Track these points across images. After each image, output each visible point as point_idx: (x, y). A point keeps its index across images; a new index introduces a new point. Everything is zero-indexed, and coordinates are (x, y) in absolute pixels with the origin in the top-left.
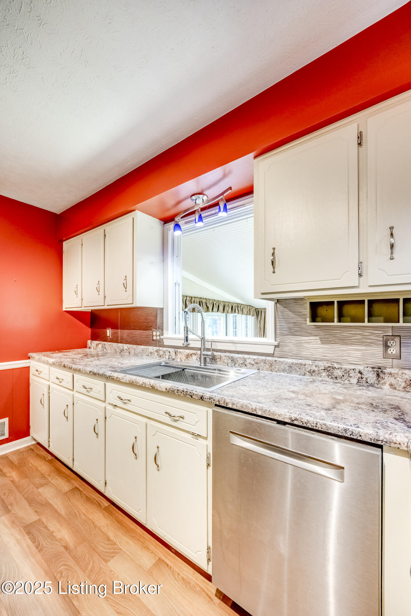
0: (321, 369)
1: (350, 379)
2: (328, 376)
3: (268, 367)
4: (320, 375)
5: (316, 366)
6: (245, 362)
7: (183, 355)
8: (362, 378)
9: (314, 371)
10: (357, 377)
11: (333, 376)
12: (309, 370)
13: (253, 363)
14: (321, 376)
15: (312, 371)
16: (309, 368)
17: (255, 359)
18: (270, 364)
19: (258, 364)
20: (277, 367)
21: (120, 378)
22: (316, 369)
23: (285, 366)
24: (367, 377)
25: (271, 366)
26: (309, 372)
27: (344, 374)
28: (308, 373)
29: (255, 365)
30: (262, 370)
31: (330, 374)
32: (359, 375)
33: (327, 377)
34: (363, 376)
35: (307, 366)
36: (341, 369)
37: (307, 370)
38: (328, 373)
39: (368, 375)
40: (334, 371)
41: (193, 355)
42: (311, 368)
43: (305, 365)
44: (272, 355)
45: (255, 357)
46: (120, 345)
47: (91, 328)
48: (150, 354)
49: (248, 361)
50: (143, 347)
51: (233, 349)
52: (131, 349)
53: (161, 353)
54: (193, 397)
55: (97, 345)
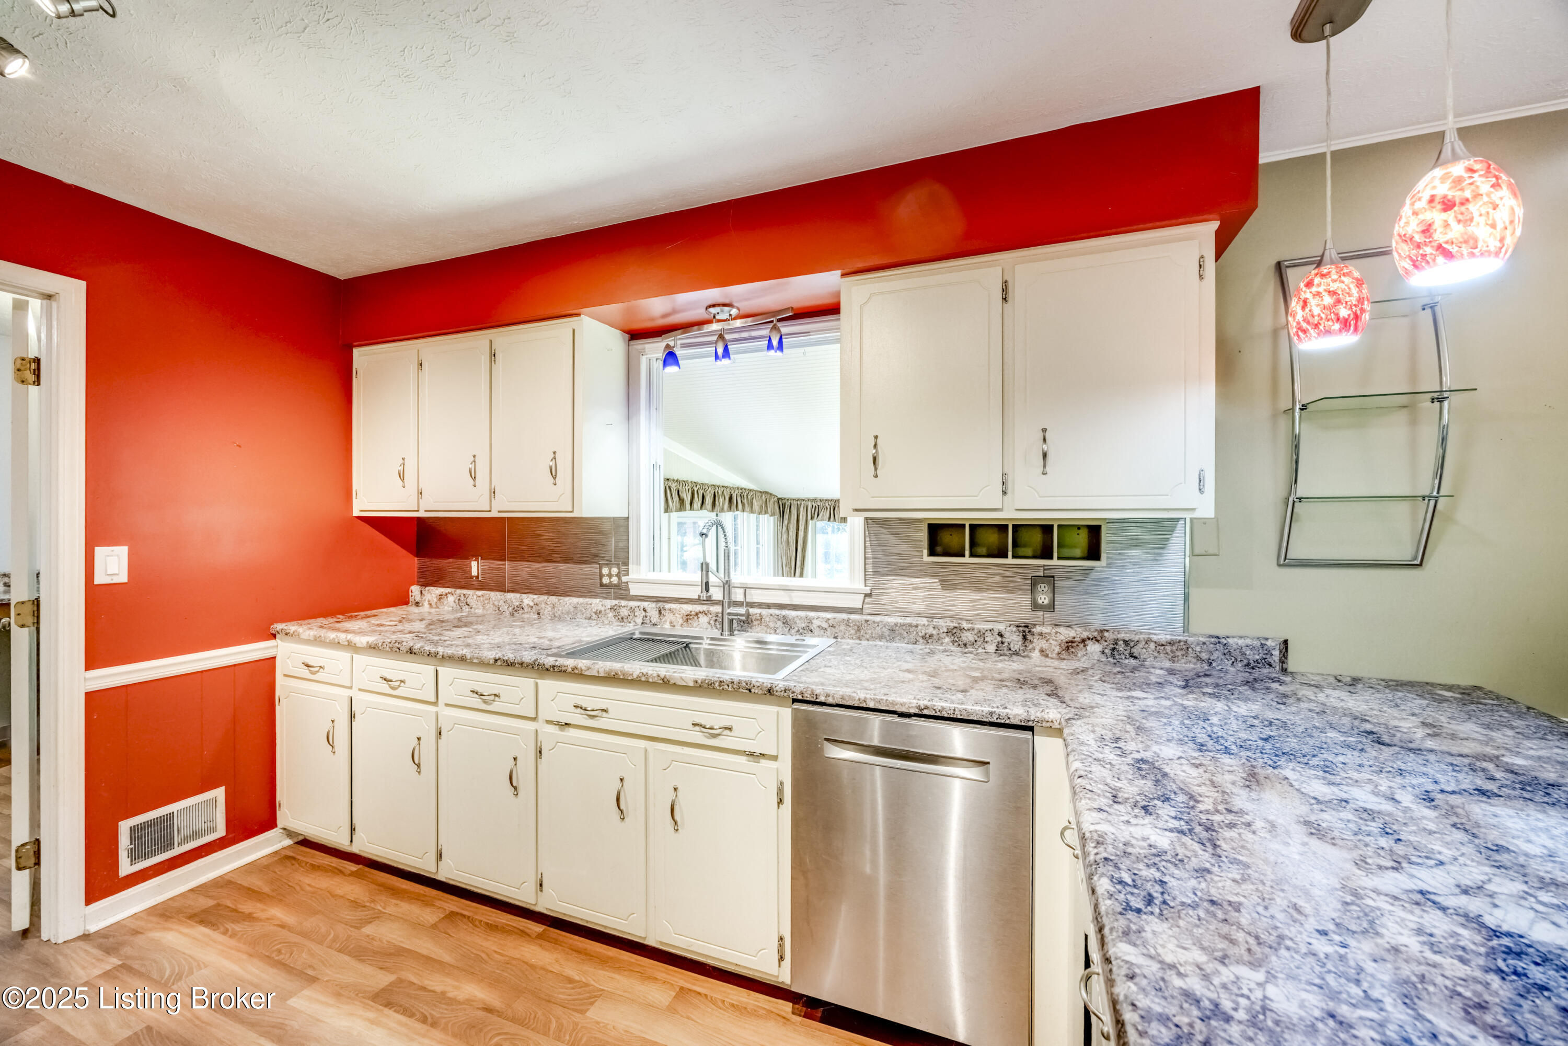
0: (942, 631)
1: (986, 645)
2: (953, 642)
3: (853, 632)
4: (940, 642)
5: (934, 628)
6: (810, 625)
7: (677, 615)
8: (1003, 643)
9: (931, 636)
10: (996, 641)
11: (960, 643)
12: (923, 634)
13: (825, 625)
14: (942, 643)
15: (927, 636)
16: (923, 632)
17: (829, 619)
18: (856, 628)
19: (835, 627)
20: (870, 631)
21: (584, 668)
22: (935, 632)
23: (884, 630)
24: (1009, 640)
25: (859, 630)
26: (924, 637)
27: (976, 639)
28: (921, 640)
29: (829, 629)
30: (842, 639)
31: (956, 639)
32: (999, 639)
33: (951, 644)
34: (1004, 640)
35: (920, 627)
36: (973, 630)
37: (920, 634)
38: (953, 637)
39: (1011, 638)
40: (962, 634)
41: (700, 615)
42: (927, 631)
43: (917, 626)
44: (860, 611)
45: (829, 615)
46: (510, 596)
47: (417, 556)
48: (594, 616)
49: (816, 623)
50: (575, 600)
51: (783, 599)
52: (543, 606)
53: (624, 612)
54: (753, 690)
55: (441, 597)
